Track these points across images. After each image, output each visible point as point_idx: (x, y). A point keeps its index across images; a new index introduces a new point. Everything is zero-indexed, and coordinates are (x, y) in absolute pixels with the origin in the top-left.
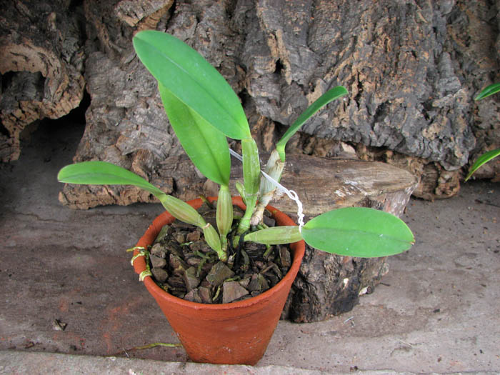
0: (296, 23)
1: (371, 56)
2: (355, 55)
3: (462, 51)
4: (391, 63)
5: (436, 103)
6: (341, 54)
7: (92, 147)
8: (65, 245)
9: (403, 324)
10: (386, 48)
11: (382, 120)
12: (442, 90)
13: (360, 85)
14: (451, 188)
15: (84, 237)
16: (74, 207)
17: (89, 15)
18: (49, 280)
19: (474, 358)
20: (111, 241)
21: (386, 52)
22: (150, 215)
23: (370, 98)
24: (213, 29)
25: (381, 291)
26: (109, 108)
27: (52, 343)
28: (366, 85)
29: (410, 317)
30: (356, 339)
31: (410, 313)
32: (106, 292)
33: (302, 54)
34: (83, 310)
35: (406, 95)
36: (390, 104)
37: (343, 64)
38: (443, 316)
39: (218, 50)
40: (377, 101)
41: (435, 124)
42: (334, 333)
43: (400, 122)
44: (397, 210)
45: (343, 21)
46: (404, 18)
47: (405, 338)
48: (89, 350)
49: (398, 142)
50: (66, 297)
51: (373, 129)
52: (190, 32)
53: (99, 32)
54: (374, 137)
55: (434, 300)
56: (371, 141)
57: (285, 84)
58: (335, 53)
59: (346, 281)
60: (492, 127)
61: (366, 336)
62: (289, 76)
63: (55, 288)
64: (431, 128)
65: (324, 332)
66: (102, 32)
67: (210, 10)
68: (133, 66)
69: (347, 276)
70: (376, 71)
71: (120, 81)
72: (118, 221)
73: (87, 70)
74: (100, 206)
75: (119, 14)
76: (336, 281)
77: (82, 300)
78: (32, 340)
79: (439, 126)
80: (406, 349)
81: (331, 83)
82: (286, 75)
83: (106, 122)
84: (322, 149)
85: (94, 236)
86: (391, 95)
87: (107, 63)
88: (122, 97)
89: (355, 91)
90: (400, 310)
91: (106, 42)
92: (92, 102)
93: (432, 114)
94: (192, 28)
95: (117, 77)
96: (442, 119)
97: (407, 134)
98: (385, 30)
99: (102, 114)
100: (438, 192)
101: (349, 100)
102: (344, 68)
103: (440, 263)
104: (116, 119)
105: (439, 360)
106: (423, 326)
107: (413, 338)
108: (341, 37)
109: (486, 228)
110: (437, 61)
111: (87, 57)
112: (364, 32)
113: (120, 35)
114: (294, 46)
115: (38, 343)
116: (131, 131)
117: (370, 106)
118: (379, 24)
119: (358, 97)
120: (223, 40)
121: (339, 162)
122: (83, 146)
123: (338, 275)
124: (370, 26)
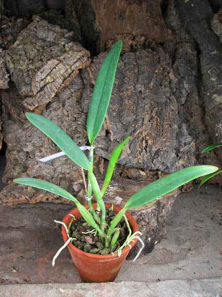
0: (114, 111)
1: (151, 128)
2: (144, 127)
3: (189, 119)
4: (160, 130)
5: (182, 150)
6: (137, 126)
7: (12, 172)
8: (6, 226)
9: (175, 257)
10: (157, 123)
11: (157, 158)
12: (183, 142)
13: (147, 142)
14: (189, 188)
15: (14, 221)
16: (5, 205)
17: (4, 101)
18: (3, 246)
19: (209, 271)
20: (29, 223)
21: (157, 124)
22: (45, 208)
23: (151, 147)
24: (70, 110)
25: (163, 242)
26: (18, 152)
27: (14, 279)
28: (149, 142)
29: (178, 254)
30: (156, 266)
31: (178, 252)
32: (34, 250)
33: (118, 126)
34: (24, 260)
35: (167, 146)
36: (161, 151)
37: (138, 132)
38: (193, 252)
39: (73, 121)
40: (154, 149)
41: (182, 160)
42: (145, 264)
43: (165, 159)
44: (170, 204)
45: (136, 109)
46: (164, 108)
47: (178, 264)
48: (33, 281)
49: (165, 167)
50: (14, 254)
51: (153, 162)
52: (59, 112)
53: (11, 110)
54: (153, 165)
55: (187, 245)
56: (152, 168)
57: (110, 140)
58: (133, 125)
59: (149, 239)
60: (205, 157)
61: (160, 264)
62: (112, 138)
63: (7, 250)
64: (180, 162)
65: (141, 263)
66: (12, 111)
67: (69, 101)
68: (30, 130)
69: (150, 237)
70: (153, 134)
71: (23, 137)
72: (29, 212)
73: (4, 130)
74: (19, 204)
75: (25, 104)
76: (146, 239)
77: (23, 255)
78: (3, 278)
79: (184, 160)
80: (180, 269)
81: (133, 140)
82: (111, 137)
83: (19, 159)
84: (126, 171)
85: (19, 220)
86: (161, 146)
87: (15, 127)
88: (26, 146)
89: (144, 145)
90: (174, 251)
91: (15, 116)
92: (8, 147)
93: (180, 155)
94: (61, 110)
95: (22, 134)
96: (185, 157)
97: (169, 165)
98: (156, 114)
99: (15, 155)
100: (183, 190)
101: (142, 149)
102: (138, 133)
103: (188, 226)
104: (23, 157)
105: (194, 273)
106: (185, 257)
107: (181, 264)
108: (136, 117)
109: (206, 207)
110: (180, 127)
111: (4, 123)
112: (147, 116)
113: (22, 112)
114: (113, 122)
115: (7, 280)
116: (34, 165)
117: (151, 151)
118: (154, 111)
119: (145, 148)
120: (75, 116)
121: (142, 182)
122: (7, 172)
123: (147, 236)
124: (149, 112)
